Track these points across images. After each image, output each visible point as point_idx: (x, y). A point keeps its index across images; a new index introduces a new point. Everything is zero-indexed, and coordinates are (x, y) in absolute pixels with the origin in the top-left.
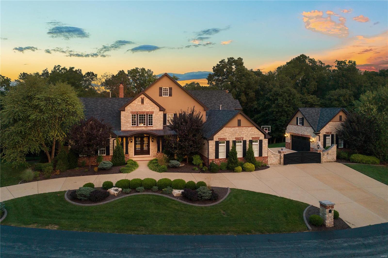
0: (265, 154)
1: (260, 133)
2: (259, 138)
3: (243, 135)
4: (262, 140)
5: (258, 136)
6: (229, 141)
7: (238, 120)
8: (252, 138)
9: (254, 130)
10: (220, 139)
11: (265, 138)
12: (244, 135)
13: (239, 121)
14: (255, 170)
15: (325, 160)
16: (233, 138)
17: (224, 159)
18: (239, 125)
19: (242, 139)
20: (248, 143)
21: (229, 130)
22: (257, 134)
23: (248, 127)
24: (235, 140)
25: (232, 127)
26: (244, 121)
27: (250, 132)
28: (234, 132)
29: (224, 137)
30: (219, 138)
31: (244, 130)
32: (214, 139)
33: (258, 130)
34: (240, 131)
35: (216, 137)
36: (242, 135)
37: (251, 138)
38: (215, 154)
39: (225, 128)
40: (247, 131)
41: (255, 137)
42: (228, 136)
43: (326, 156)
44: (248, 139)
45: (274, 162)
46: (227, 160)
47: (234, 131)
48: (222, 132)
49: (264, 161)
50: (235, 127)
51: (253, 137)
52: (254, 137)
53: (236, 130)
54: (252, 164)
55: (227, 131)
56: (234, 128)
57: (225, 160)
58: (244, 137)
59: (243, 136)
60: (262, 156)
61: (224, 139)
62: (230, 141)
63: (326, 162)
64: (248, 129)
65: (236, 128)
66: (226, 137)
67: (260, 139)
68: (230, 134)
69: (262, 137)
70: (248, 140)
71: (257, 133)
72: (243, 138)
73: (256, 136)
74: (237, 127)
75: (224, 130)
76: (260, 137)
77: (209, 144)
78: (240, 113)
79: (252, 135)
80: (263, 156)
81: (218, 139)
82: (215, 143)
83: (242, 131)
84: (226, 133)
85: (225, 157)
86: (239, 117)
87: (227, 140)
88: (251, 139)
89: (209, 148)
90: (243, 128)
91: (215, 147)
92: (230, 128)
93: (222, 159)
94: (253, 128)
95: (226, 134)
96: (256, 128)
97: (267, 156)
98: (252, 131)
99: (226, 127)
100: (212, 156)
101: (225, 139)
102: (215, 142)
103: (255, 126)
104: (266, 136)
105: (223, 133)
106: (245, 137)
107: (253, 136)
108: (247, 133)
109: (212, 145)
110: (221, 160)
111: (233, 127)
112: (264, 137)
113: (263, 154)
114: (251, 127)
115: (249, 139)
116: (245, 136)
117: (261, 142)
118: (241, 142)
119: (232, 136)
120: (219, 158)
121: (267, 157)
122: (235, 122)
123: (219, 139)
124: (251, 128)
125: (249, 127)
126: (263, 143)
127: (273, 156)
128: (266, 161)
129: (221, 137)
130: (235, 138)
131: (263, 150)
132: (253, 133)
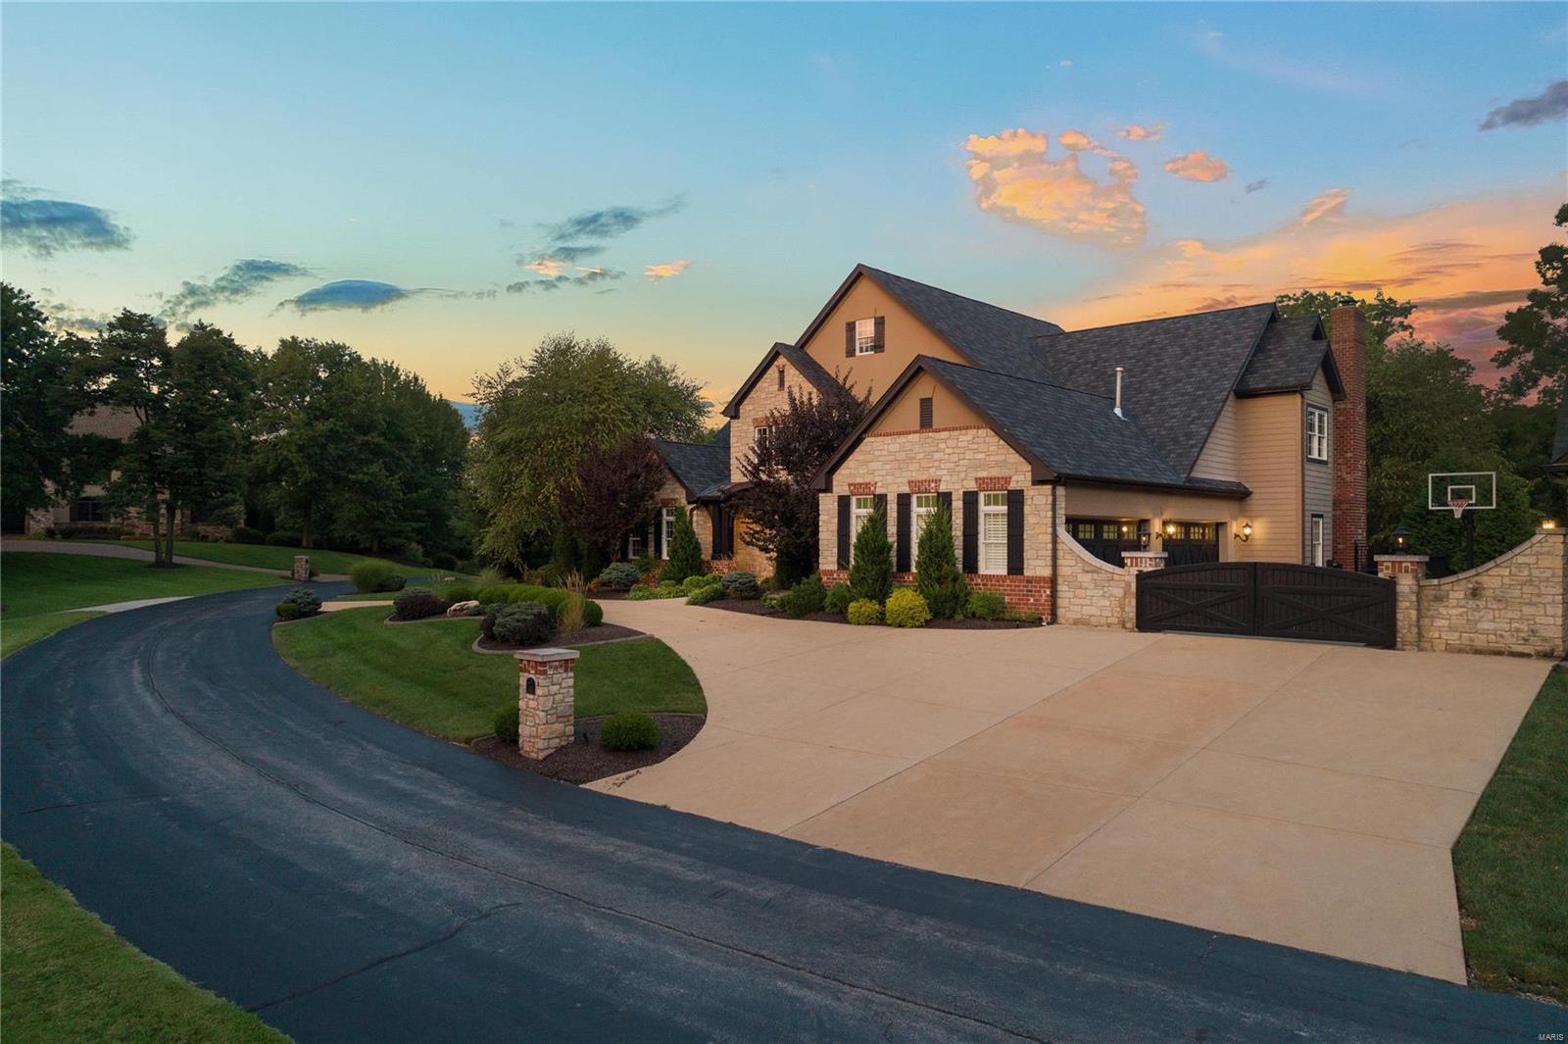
0: (1040, 562)
1: (1014, 458)
2: (1007, 480)
3: (938, 468)
4: (1023, 491)
5: (1005, 473)
6: (886, 495)
7: (921, 400)
8: (976, 479)
9: (984, 442)
10: (854, 485)
11: (1034, 480)
12: (943, 466)
13: (926, 405)
15: (1453, 638)
16: (899, 480)
18: (926, 423)
19: (933, 485)
20: (958, 505)
21: (886, 446)
22: (998, 464)
23: (957, 433)
24: (906, 490)
25: (895, 434)
26: (945, 407)
27: (969, 455)
28: (902, 456)
29: (867, 480)
30: (852, 485)
31: (942, 446)
32: (834, 489)
34: (928, 450)
35: (842, 481)
36: (934, 469)
37: (974, 482)
38: (836, 550)
39: (873, 439)
40: (956, 450)
41: (991, 479)
42: (881, 473)
43: (1458, 606)
44: (958, 486)
45: (1093, 611)
47: (903, 449)
48: (863, 457)
49: (1032, 601)
50: (908, 432)
51: (980, 479)
52: (984, 478)
53: (909, 446)
55: (881, 452)
56: (902, 439)
58: (944, 478)
59: (938, 473)
60: (1022, 574)
61: (867, 485)
62: (889, 499)
63: (1460, 651)
64: (962, 438)
65: (911, 437)
66: (875, 479)
67: (1013, 486)
68: (888, 467)
69: (1020, 475)
70: (957, 489)
71: (997, 458)
72: (938, 481)
73: (995, 473)
74: (915, 432)
75: (868, 448)
76: (1014, 478)
77: (821, 507)
78: (921, 369)
79: (976, 468)
80: (1027, 573)
81: (850, 485)
82: (836, 504)
83: (933, 449)
84: (877, 459)
86: (927, 388)
87: (879, 491)
88: (972, 486)
89: (820, 523)
90: (939, 435)
91: (836, 520)
92: (888, 439)
94: (983, 432)
95: (873, 466)
96: (994, 434)
97: (1047, 573)
98: (976, 446)
99: (875, 436)
100: (829, 558)
101: (872, 489)
102: (837, 498)
105: (866, 462)
106: (948, 478)
107: (983, 474)
108: (954, 458)
109: (827, 508)
111: (900, 434)
112: (1030, 476)
113: (1025, 561)
114: (972, 428)
115: (963, 486)
116: (945, 472)
117: (1016, 501)
118: (929, 500)
119: (897, 472)
121: (1052, 582)
122: (910, 408)
123: (852, 488)
124: (973, 432)
125: (964, 432)
126: (1027, 509)
127: (1086, 578)
128: (1043, 601)
129: (859, 480)
130: (909, 482)
131: (1027, 544)
132: (982, 456)
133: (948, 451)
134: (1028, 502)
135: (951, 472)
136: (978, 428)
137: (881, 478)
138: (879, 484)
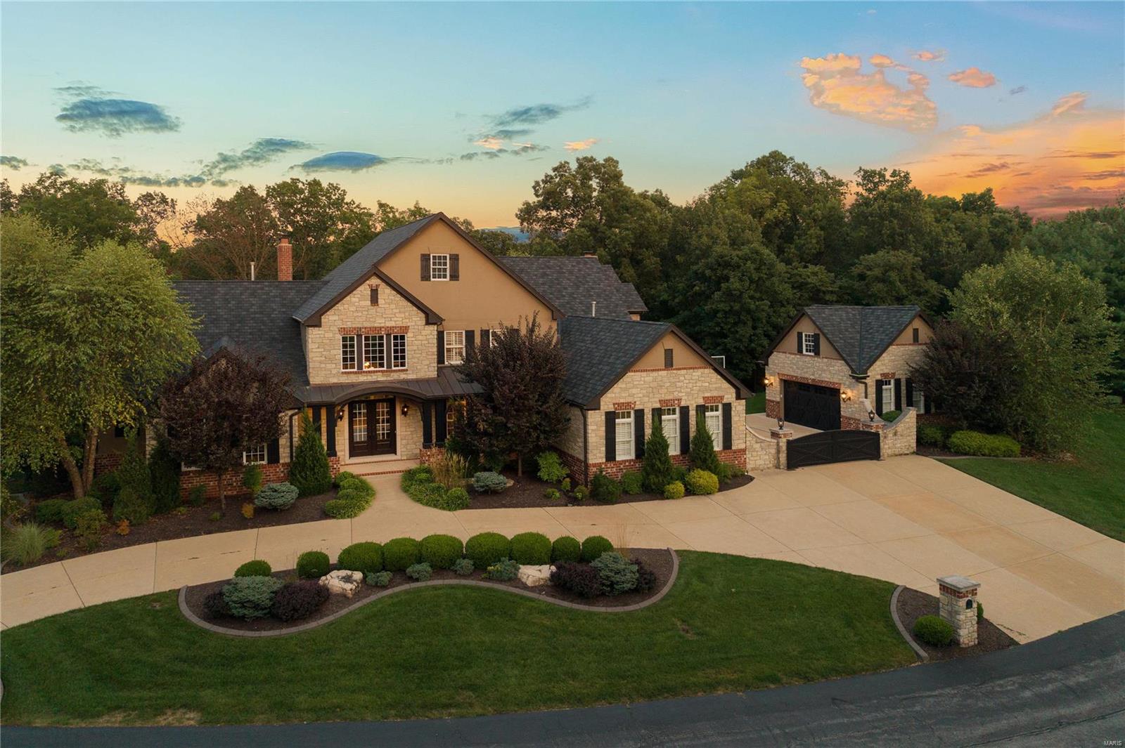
0: (739, 441)
1: (726, 385)
2: (722, 398)
3: (681, 392)
4: (730, 403)
5: (720, 394)
6: (643, 410)
7: (665, 350)
8: (704, 398)
9: (708, 377)
10: (618, 404)
11: (738, 397)
13: (669, 354)
14: (720, 490)
15: (889, 452)
16: (652, 400)
17: (630, 461)
18: (669, 364)
19: (676, 402)
20: (692, 413)
21: (643, 379)
22: (716, 389)
23: (692, 370)
24: (658, 406)
25: (649, 371)
26: (682, 354)
27: (699, 384)
28: (655, 384)
29: (629, 399)
30: (616, 404)
31: (682, 378)
32: (602, 407)
33: (719, 377)
34: (673, 380)
35: (608, 402)
36: (677, 393)
37: (702, 399)
38: (603, 449)
39: (633, 374)
40: (691, 381)
41: (712, 397)
42: (639, 396)
43: (891, 439)
44: (693, 402)
45: (762, 462)
46: (637, 465)
47: (655, 380)
48: (624, 386)
49: (736, 462)
50: (658, 370)
51: (706, 397)
52: (708, 397)
53: (660, 378)
54: (710, 473)
55: (637, 383)
56: (655, 374)
57: (632, 463)
58: (683, 398)
59: (680, 394)
60: (731, 449)
61: (629, 404)
62: (645, 411)
63: (892, 456)
64: (694, 374)
65: (660, 373)
66: (636, 400)
67: (725, 401)
68: (645, 391)
69: (729, 394)
70: (692, 403)
71: (717, 385)
72: (679, 400)
73: (715, 394)
74: (663, 370)
75: (629, 380)
76: (726, 396)
77: (590, 420)
78: (672, 331)
79: (703, 392)
80: (734, 448)
81: (614, 404)
82: (604, 417)
83: (678, 380)
84: (635, 387)
85: (633, 456)
86: (670, 342)
87: (637, 407)
88: (701, 402)
89: (589, 431)
90: (679, 372)
91: (604, 428)
92: (644, 374)
93: (625, 461)
94: (707, 371)
95: (634, 391)
96: (713, 372)
97: (743, 446)
98: (703, 379)
99: (635, 372)
100: (598, 455)
101: (633, 406)
102: (604, 414)
103: (711, 365)
104: (741, 392)
105: (626, 389)
106: (686, 398)
107: (706, 395)
108: (690, 385)
109: (596, 421)
110: (622, 466)
111: (653, 370)
112: (734, 395)
113: (732, 442)
114: (701, 368)
115: (695, 403)
116: (684, 394)
117: (727, 408)
118: (674, 411)
119: (651, 395)
120: (617, 459)
121: (744, 451)
122: (657, 355)
123: (616, 406)
124: (702, 370)
125: (696, 370)
126: (733, 413)
127: (758, 445)
128: (742, 462)
129: (622, 401)
130: (660, 401)
131: (733, 432)
132: (707, 384)
133: (685, 381)
134: (733, 409)
135: (688, 394)
136: (705, 368)
137: (639, 399)
138: (637, 403)
